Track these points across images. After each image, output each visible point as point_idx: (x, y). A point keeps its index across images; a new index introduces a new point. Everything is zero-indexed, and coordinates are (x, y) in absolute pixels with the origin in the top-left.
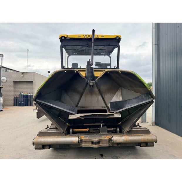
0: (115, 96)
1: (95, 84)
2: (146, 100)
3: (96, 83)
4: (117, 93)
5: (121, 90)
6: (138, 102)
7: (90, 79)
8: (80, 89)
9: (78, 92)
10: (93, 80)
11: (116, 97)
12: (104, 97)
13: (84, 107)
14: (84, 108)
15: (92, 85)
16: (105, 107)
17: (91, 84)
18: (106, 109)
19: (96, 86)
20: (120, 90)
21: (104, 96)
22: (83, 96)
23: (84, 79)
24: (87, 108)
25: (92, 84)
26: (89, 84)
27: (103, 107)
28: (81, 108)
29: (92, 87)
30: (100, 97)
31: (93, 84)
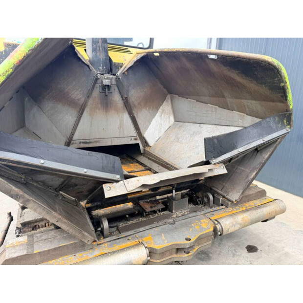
0: (158, 114)
1: (114, 82)
2: (278, 131)
3: (118, 80)
4: (161, 107)
5: (172, 100)
6: (261, 136)
7: (101, 68)
8: (78, 94)
9: (72, 103)
10: (108, 73)
11: (161, 116)
12: (136, 116)
13: (88, 141)
14: (89, 143)
15: (108, 86)
16: (136, 139)
17: (106, 82)
18: (139, 142)
19: (116, 88)
20: (170, 101)
21: (137, 113)
22: (85, 114)
23: (88, 66)
24: (96, 142)
25: (107, 84)
26: (99, 81)
27: (132, 138)
28: (80, 143)
29: (109, 90)
30: (126, 117)
31: (111, 82)
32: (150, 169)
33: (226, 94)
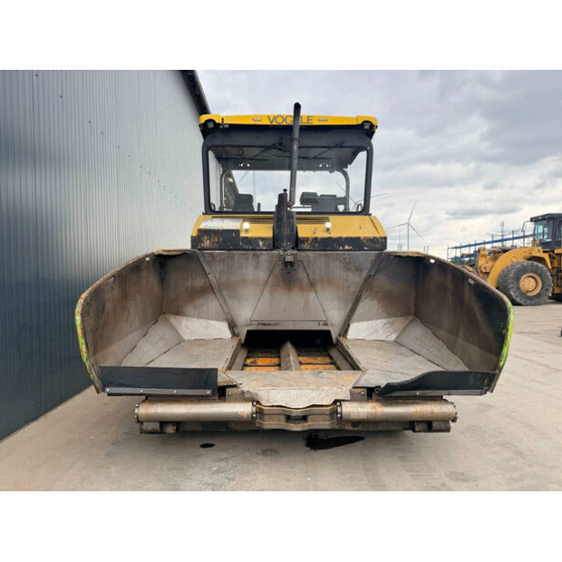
32: (334, 364)
33: (461, 333)
